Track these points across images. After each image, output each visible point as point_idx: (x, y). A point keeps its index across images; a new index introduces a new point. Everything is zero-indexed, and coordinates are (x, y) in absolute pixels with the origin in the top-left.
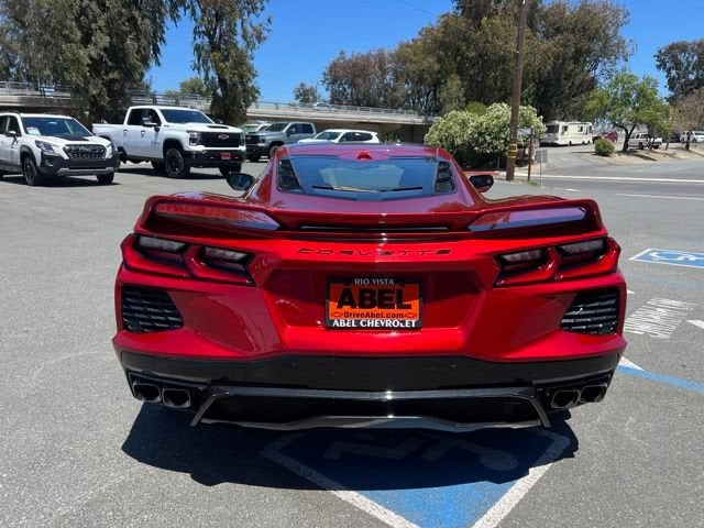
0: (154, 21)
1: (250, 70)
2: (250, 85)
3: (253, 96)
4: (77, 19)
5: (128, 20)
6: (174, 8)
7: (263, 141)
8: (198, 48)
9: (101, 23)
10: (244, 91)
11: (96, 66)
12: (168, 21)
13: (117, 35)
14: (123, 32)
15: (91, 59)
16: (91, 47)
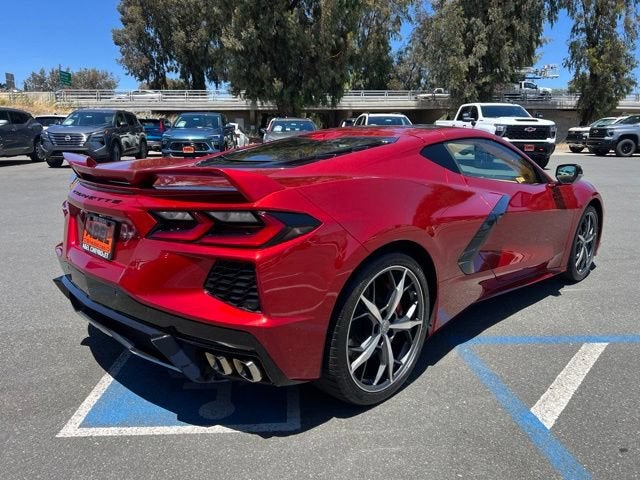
0: (532, 25)
1: (629, 60)
2: (626, 76)
3: (628, 88)
4: (464, 36)
5: (507, 29)
6: (554, 10)
7: (612, 134)
8: (573, 46)
9: (483, 35)
10: (618, 82)
11: (472, 73)
12: (546, 25)
13: (495, 43)
14: (500, 40)
15: (469, 67)
16: (471, 57)
